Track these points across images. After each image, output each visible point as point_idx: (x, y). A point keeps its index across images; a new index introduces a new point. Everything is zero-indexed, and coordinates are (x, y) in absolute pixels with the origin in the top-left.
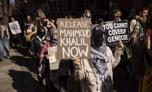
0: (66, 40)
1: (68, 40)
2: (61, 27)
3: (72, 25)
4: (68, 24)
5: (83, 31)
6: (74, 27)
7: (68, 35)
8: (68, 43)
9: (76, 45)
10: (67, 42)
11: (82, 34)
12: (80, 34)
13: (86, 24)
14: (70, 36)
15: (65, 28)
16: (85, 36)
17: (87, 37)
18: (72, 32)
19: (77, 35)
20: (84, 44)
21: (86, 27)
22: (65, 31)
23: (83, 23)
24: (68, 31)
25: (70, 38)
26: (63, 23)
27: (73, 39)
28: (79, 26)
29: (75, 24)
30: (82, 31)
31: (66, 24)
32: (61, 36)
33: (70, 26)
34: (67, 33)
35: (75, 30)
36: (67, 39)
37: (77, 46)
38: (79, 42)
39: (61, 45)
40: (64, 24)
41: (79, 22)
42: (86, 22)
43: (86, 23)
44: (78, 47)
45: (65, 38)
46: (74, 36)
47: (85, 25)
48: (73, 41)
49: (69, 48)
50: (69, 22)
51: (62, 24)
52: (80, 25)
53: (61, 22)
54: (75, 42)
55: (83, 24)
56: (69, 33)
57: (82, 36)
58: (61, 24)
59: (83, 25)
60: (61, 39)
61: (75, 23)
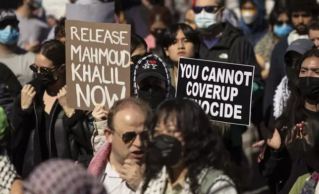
0: (81, 68)
1: (87, 70)
2: (72, 38)
3: (94, 38)
4: (85, 34)
5: (116, 54)
6: (97, 41)
7: (86, 58)
8: (87, 76)
9: (101, 82)
10: (85, 73)
11: (113, 58)
12: (109, 59)
13: (122, 37)
14: (91, 60)
15: (81, 43)
16: (119, 64)
17: (124, 66)
18: (94, 53)
19: (104, 59)
20: (118, 82)
21: (121, 44)
22: (80, 48)
23: (115, 34)
24: (86, 49)
25: (89, 66)
26: (76, 31)
27: (96, 69)
28: (108, 40)
29: (100, 36)
30: (113, 53)
31: (82, 34)
32: (72, 59)
33: (91, 40)
34: (85, 55)
35: (100, 49)
36: (84, 66)
37: (103, 85)
38: (108, 77)
39: (74, 79)
40: (79, 33)
41: (108, 32)
42: (121, 32)
43: (121, 34)
44: (106, 87)
45: (79, 65)
46: (97, 63)
47: (121, 38)
48: (96, 73)
49: (88, 87)
50: (87, 29)
51: (75, 33)
52: (110, 37)
53: (72, 28)
54: (98, 75)
55: (115, 36)
56: (88, 55)
57: (113, 63)
58: (72, 32)
59: (116, 40)
60: (73, 65)
61: (100, 33)
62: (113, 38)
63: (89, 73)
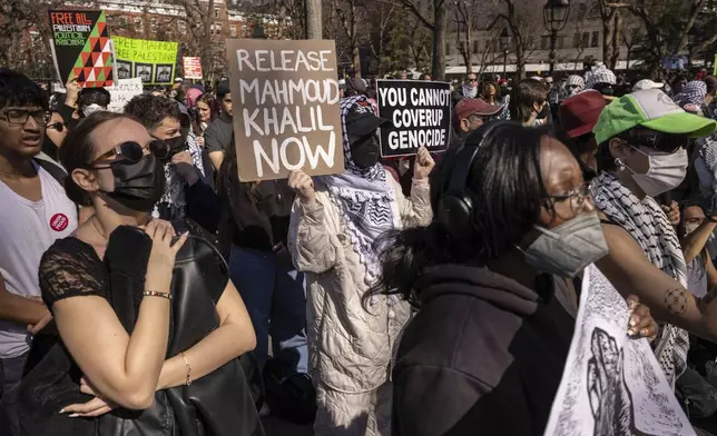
0: (261, 114)
1: (270, 116)
2: (241, 68)
3: (278, 64)
4: (263, 60)
5: (317, 85)
6: (285, 69)
7: (268, 97)
8: (271, 126)
9: (296, 132)
10: (267, 121)
11: (312, 93)
12: (306, 95)
13: (323, 60)
14: (277, 100)
15: (257, 74)
16: (322, 101)
17: (331, 102)
18: (281, 89)
19: (298, 95)
20: (322, 127)
21: (323, 69)
22: (255, 82)
23: (312, 56)
24: (267, 83)
25: (274, 109)
26: (247, 56)
27: (286, 112)
28: (302, 65)
29: (289, 61)
30: (311, 84)
31: (258, 60)
32: (243, 102)
33: (274, 68)
34: (265, 92)
35: (291, 82)
36: (266, 110)
37: (299, 135)
38: (307, 122)
39: (248, 134)
40: (252, 59)
41: (300, 53)
42: (321, 52)
43: (321, 56)
44: (304, 138)
45: (257, 111)
46: (287, 102)
47: (321, 62)
48: (287, 119)
49: (274, 143)
50: (266, 52)
51: (245, 59)
52: (304, 61)
53: (239, 52)
54: (291, 122)
55: (312, 59)
56: (271, 92)
57: (312, 99)
58: (240, 59)
59: (315, 65)
60: (245, 111)
61: (287, 56)
62: (311, 63)
63: (275, 121)
